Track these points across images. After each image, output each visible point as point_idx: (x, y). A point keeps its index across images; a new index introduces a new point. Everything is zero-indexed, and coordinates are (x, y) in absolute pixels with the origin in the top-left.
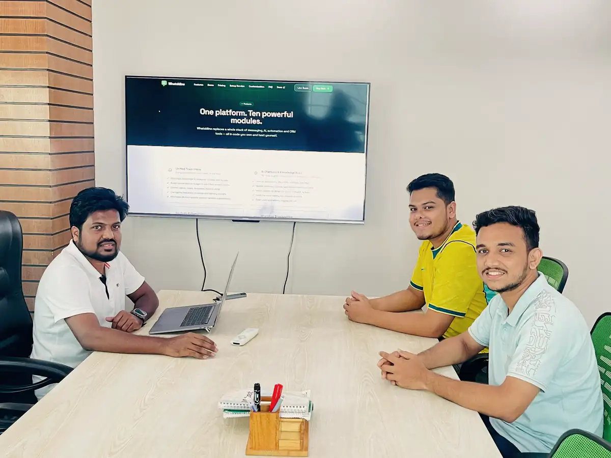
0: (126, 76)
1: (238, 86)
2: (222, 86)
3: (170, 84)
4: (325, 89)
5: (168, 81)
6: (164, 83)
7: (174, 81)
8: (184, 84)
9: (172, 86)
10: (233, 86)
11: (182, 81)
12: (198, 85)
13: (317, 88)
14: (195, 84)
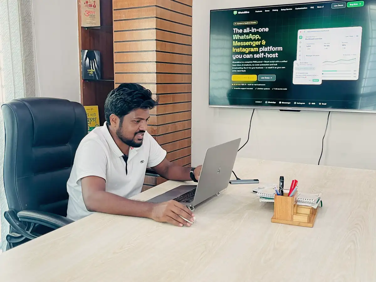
0: (211, 10)
1: (287, 9)
2: (276, 10)
3: (239, 13)
4: (357, 4)
5: (238, 11)
6: (235, 13)
7: (241, 11)
8: (249, 12)
9: (241, 14)
10: (284, 10)
11: (247, 10)
12: (258, 11)
13: (350, 5)
14: (256, 11)
